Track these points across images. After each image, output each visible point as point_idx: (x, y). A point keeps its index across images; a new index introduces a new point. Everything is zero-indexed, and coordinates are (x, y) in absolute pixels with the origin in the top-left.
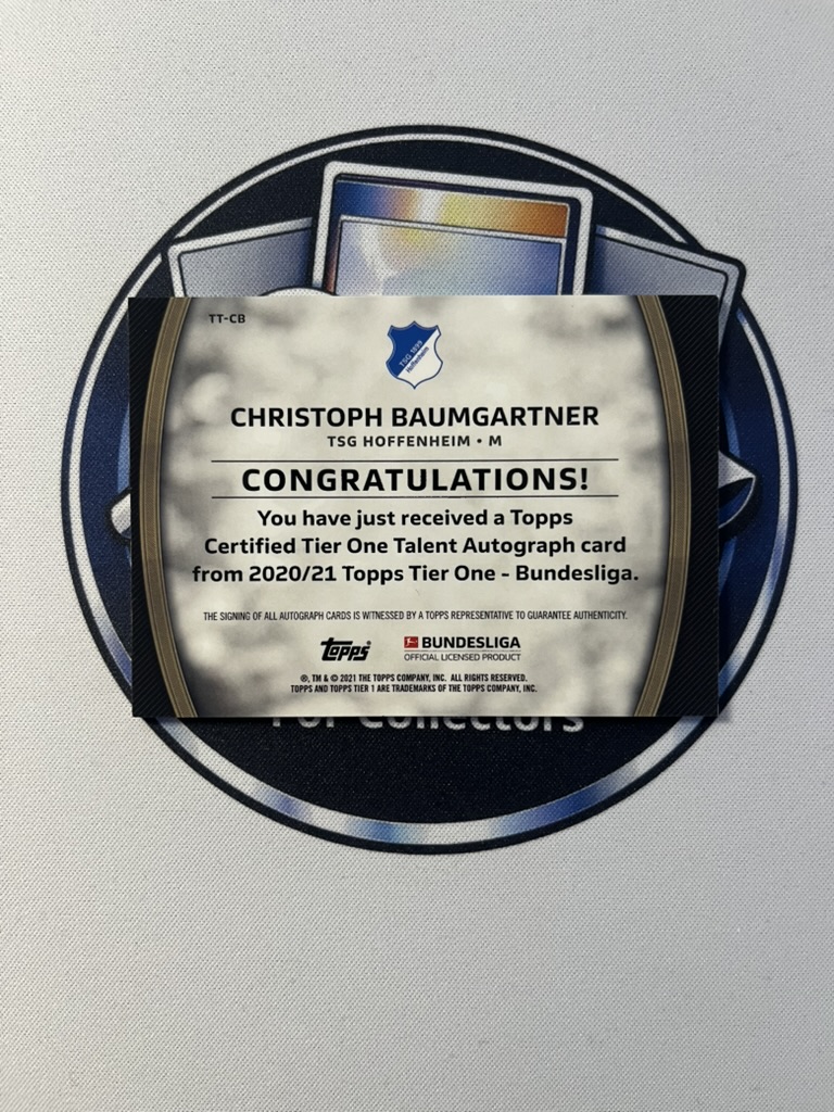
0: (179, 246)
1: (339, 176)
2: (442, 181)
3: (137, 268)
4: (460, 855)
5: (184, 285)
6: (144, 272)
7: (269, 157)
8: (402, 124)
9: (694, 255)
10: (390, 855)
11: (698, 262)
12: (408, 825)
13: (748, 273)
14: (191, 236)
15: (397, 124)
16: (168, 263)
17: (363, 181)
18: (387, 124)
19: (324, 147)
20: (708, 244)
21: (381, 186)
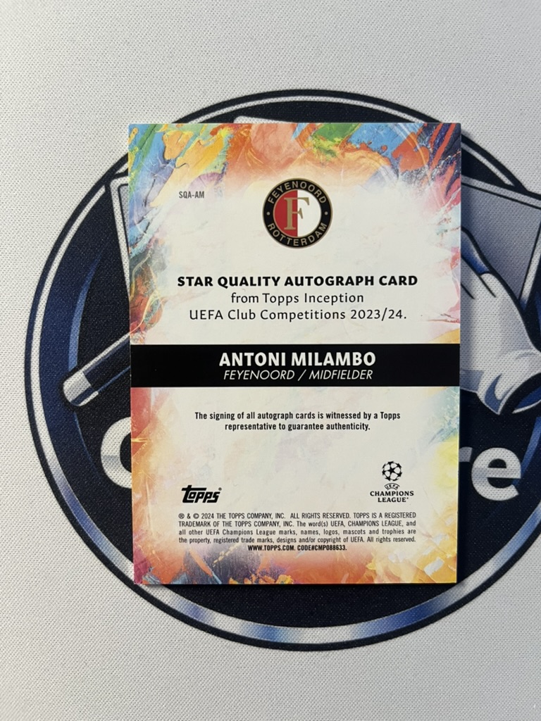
0: (119, 179)
3: (86, 196)
4: (328, 652)
5: (122, 210)
6: (92, 200)
7: (191, 112)
8: (294, 88)
9: (519, 195)
10: (274, 651)
11: (523, 201)
12: (289, 629)
15: (291, 88)
16: (110, 193)
18: (283, 88)
19: (234, 105)
20: (530, 187)
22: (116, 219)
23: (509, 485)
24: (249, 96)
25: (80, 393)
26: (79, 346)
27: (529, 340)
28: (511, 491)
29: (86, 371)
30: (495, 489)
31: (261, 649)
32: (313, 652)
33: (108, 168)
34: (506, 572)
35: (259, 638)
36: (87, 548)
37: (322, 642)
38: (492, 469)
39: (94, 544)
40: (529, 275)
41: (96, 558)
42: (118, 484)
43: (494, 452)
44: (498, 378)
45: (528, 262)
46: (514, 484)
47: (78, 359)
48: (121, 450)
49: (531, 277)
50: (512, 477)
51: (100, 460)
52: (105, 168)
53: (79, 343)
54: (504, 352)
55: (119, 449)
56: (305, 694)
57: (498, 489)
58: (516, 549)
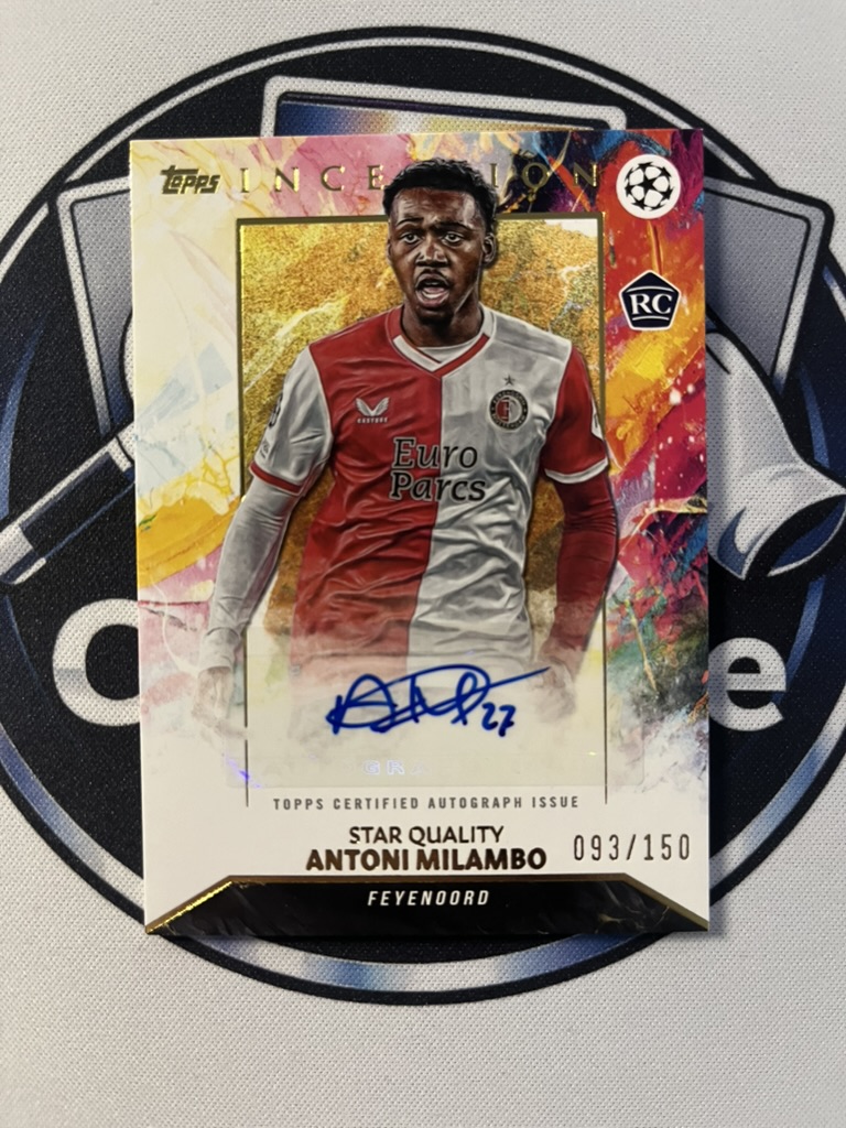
0: (72, 192)
1: (285, 96)
2: (423, 100)
3: (17, 222)
4: (456, 1006)
5: (78, 244)
6: (26, 229)
7: (191, 73)
8: (374, 25)
9: (764, 195)
10: (362, 1006)
11: (770, 204)
12: (386, 966)
13: (837, 218)
14: (87, 179)
15: (361, 25)
16: (57, 215)
17: (316, 101)
19: (265, 58)
20: (783, 181)
21: (342, 107)
22: (68, 259)
23: (766, 703)
24: (291, 41)
25: (14, 562)
26: (12, 480)
27: (790, 447)
28: (770, 714)
29: (24, 523)
30: (741, 710)
31: (339, 1003)
32: (431, 1007)
33: (53, 173)
34: (765, 856)
35: (335, 984)
36: (32, 830)
37: (445, 989)
38: (735, 676)
39: (45, 825)
40: (786, 333)
41: (49, 849)
42: (84, 717)
43: (738, 645)
44: (739, 515)
45: (784, 311)
46: (775, 702)
47: (10, 502)
48: (87, 659)
49: (790, 337)
50: (770, 688)
51: (51, 676)
52: (47, 173)
53: (11, 474)
54: (747, 470)
55: (84, 658)
56: (419, 1081)
57: (747, 711)
58: (783, 816)
